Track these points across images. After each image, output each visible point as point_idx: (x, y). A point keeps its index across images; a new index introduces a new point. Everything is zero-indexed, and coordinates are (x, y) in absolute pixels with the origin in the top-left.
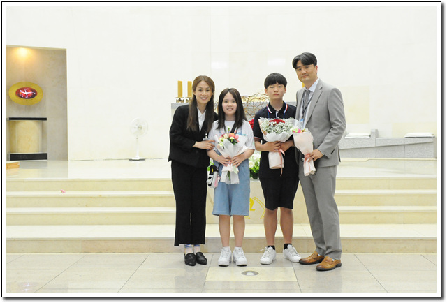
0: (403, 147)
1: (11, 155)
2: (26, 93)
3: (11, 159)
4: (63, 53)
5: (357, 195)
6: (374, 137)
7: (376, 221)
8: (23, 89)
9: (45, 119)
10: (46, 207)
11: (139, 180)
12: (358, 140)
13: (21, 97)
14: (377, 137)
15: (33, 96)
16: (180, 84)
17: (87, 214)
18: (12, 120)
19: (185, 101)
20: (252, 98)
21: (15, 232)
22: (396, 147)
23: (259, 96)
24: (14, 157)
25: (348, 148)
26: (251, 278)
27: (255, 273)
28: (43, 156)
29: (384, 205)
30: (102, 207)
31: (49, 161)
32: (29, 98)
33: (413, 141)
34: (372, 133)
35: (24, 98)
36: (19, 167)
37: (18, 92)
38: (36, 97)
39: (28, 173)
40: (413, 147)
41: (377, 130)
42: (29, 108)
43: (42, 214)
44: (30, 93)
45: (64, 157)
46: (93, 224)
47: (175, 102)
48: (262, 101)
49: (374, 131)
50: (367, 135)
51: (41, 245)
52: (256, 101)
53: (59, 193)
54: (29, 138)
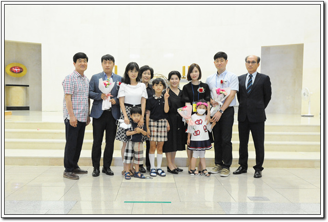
1: (7, 107)
2: (16, 70)
3: (7, 110)
4: (39, 46)
8: (14, 67)
9: (28, 86)
10: (28, 138)
13: (13, 72)
15: (21, 72)
17: (53, 143)
18: (7, 86)
21: (9, 153)
24: (9, 108)
28: (27, 108)
30: (62, 139)
31: (30, 112)
32: (18, 73)
35: (15, 73)
36: (12, 114)
37: (11, 69)
38: (22, 72)
39: (17, 118)
42: (18, 79)
43: (26, 143)
44: (19, 70)
45: (39, 109)
51: (25, 161)
53: (36, 130)
54: (18, 97)
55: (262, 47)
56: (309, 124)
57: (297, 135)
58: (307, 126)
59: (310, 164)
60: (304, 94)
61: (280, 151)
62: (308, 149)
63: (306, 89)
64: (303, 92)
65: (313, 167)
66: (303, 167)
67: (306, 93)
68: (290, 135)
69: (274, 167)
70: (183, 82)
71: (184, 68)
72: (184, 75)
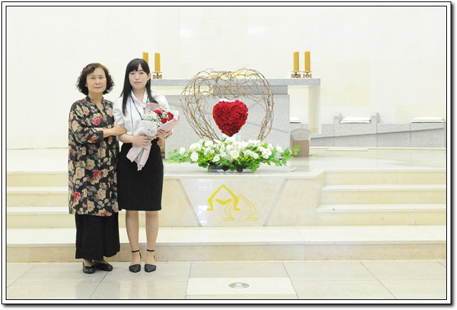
0: (409, 134)
5: (360, 192)
6: (374, 122)
7: (383, 223)
12: (356, 126)
14: (378, 122)
16: (146, 56)
20: (236, 74)
22: (401, 135)
23: (244, 72)
25: (344, 135)
27: (245, 285)
29: (392, 203)
30: (52, 206)
33: (420, 127)
34: (372, 117)
40: (421, 134)
41: (378, 114)
46: (41, 227)
48: (248, 78)
49: (375, 115)
50: (366, 119)
52: (242, 77)
70: (296, 83)
71: (297, 55)
72: (298, 69)
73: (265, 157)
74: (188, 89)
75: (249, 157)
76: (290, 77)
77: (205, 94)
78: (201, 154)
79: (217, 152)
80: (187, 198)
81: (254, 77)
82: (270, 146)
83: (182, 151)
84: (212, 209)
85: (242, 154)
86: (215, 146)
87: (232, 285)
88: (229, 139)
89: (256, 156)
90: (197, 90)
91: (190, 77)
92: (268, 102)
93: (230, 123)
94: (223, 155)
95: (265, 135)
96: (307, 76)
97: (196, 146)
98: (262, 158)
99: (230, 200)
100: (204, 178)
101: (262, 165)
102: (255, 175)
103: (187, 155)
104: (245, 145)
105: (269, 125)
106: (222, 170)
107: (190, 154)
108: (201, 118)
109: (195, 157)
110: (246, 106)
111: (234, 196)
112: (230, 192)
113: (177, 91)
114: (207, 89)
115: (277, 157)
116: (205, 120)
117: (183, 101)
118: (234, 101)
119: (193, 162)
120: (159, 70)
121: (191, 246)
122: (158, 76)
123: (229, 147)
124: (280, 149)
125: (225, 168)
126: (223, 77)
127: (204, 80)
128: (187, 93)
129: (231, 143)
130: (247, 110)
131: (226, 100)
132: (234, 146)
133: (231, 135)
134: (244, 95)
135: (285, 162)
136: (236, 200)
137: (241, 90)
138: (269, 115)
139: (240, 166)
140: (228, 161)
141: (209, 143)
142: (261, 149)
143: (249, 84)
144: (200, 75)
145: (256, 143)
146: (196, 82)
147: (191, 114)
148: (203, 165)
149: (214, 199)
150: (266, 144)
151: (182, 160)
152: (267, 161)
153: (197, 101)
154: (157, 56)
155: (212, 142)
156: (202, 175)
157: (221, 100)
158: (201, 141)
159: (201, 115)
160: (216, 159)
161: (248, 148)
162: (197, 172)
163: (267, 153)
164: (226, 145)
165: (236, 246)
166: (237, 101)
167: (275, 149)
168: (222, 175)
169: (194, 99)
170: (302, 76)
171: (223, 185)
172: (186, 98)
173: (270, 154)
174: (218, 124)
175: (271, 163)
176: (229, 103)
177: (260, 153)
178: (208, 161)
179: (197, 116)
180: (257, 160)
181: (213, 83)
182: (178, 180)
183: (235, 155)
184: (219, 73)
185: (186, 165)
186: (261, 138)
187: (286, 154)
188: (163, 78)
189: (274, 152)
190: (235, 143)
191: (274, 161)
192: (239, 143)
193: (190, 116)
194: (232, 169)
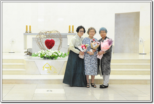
11: (12, 60)
16: (27, 26)
19: (28, 32)
20: (51, 32)
23: (54, 31)
26: (49, 92)
27: (51, 91)
47: (25, 33)
48: (55, 33)
52: (53, 33)
55: (115, 14)
56: (143, 58)
57: (137, 65)
58: (142, 60)
59: (144, 82)
60: (141, 41)
61: (127, 74)
62: (143, 73)
63: (142, 38)
64: (140, 40)
65: (147, 84)
66: (141, 84)
67: (142, 41)
68: (132, 65)
69: (123, 84)
70: (69, 34)
71: (70, 26)
72: (70, 30)
73: (59, 55)
74: (38, 36)
75: (55, 55)
76: (68, 33)
77: (43, 37)
78: (41, 54)
79: (46, 54)
80: (37, 67)
81: (57, 33)
82: (61, 52)
83: (36, 53)
84: (44, 70)
85: (53, 54)
86: (45, 52)
87: (48, 91)
88: (49, 50)
89: (57, 55)
90: (40, 36)
91: (38, 32)
92: (61, 40)
93: (50, 45)
94: (47, 54)
95: (60, 49)
96: (73, 32)
97: (40, 52)
98: (58, 55)
99: (49, 67)
100: (42, 61)
101: (59, 58)
102: (56, 60)
103: (37, 55)
104: (54, 52)
105: (61, 46)
106: (47, 59)
107: (38, 54)
108: (41, 44)
109: (39, 55)
110: (54, 41)
111: (50, 66)
112: (49, 65)
113: (35, 36)
114: (43, 36)
115: (63, 55)
116: (42, 45)
117: (36, 39)
118: (51, 39)
119: (39, 57)
120: (31, 30)
121: (37, 80)
122: (30, 32)
123: (49, 52)
124: (64, 53)
125: (48, 58)
126: (48, 33)
127: (42, 33)
128: (37, 37)
129: (50, 51)
130: (54, 42)
131: (48, 39)
132: (50, 52)
133: (50, 49)
134: (54, 38)
135: (65, 57)
136: (51, 67)
137: (53, 36)
138: (61, 43)
139: (52, 58)
140: (49, 56)
141: (43, 51)
142: (58, 53)
143: (55, 34)
144: (41, 32)
145: (57, 51)
146: (40, 34)
147: (39, 43)
148: (42, 57)
149: (44, 67)
150: (60, 52)
151: (36, 56)
152: (60, 56)
153: (40, 39)
154: (30, 26)
155: (44, 51)
156: (41, 60)
157: (47, 39)
158: (41, 51)
159: (41, 43)
160: (45, 56)
161: (54, 53)
162: (40, 59)
163: (60, 54)
164: (48, 52)
165: (50, 80)
166: (52, 39)
167: (62, 53)
168: (47, 60)
169: (39, 39)
170: (71, 32)
171: (47, 63)
172: (37, 38)
173: (61, 54)
174: (46, 46)
175: (61, 57)
176: (49, 40)
177: (58, 54)
178: (43, 56)
179: (40, 43)
180: (57, 56)
181: (45, 34)
182: (34, 61)
183: (51, 55)
184: (47, 31)
185: (37, 57)
186: (58, 50)
187: (65, 54)
188: (32, 33)
189: (62, 54)
190: (51, 51)
191: (62, 56)
192: (52, 51)
193: (38, 43)
194: (50, 58)
